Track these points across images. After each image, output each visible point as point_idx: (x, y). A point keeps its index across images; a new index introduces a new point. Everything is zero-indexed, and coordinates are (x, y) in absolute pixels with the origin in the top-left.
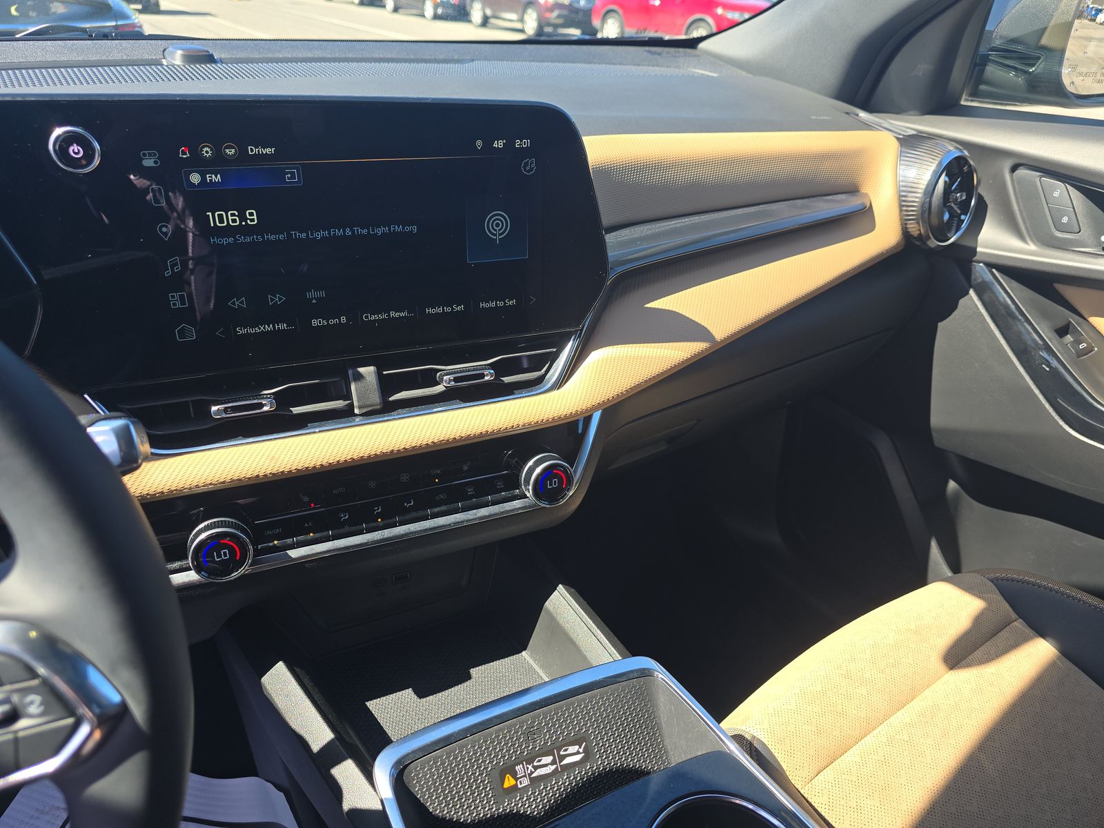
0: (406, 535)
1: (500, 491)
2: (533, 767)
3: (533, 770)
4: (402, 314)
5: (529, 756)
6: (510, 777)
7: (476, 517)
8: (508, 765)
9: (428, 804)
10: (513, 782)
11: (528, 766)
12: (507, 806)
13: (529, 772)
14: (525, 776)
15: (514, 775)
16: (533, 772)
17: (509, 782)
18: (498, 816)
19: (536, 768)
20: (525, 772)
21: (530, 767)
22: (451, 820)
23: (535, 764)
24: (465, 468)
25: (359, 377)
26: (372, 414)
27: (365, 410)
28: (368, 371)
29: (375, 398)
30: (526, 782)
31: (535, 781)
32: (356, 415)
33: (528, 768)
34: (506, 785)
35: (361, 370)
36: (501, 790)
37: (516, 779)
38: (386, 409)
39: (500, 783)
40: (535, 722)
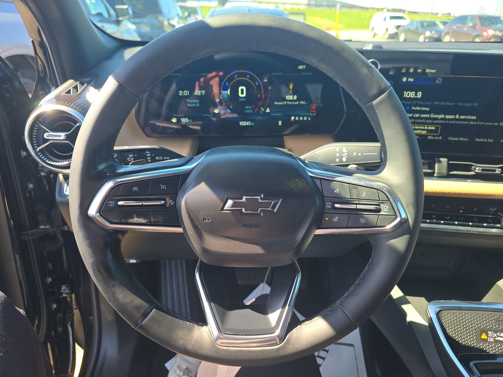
0: (445, 229)
1: (491, 223)
2: (497, 335)
3: (496, 337)
4: (465, 139)
5: (495, 330)
6: (485, 335)
7: (477, 231)
8: (484, 329)
9: (447, 329)
10: (486, 337)
11: (494, 334)
12: (481, 345)
13: (494, 336)
14: (492, 337)
15: (487, 335)
16: (496, 338)
17: (484, 336)
18: (476, 348)
19: (498, 336)
20: (492, 335)
21: (495, 335)
22: (455, 340)
23: (498, 334)
24: (475, 209)
25: (440, 162)
26: (441, 177)
27: (439, 175)
28: (444, 160)
29: (445, 171)
30: (492, 340)
31: (496, 342)
32: (434, 176)
33: (494, 335)
34: (483, 337)
35: (442, 159)
36: (480, 338)
37: (488, 337)
38: (448, 177)
39: (480, 335)
40: (501, 317)
